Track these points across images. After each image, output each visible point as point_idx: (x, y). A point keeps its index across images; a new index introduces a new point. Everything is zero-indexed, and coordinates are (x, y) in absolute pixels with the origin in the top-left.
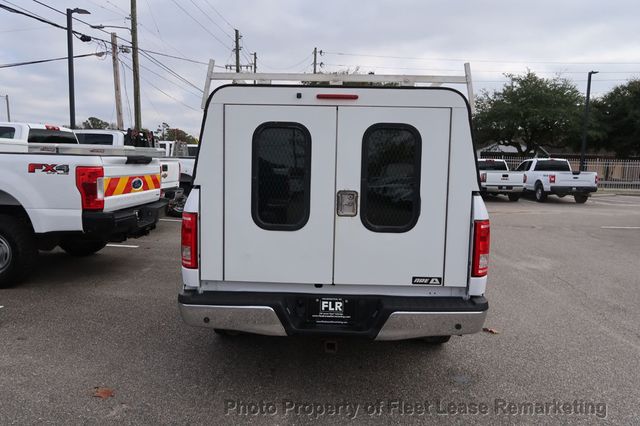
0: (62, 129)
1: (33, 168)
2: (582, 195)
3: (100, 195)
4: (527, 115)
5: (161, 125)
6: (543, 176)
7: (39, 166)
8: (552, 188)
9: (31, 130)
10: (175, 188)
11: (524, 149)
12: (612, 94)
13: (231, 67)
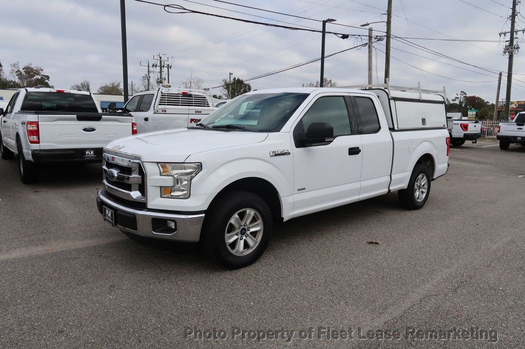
13: (505, 34)
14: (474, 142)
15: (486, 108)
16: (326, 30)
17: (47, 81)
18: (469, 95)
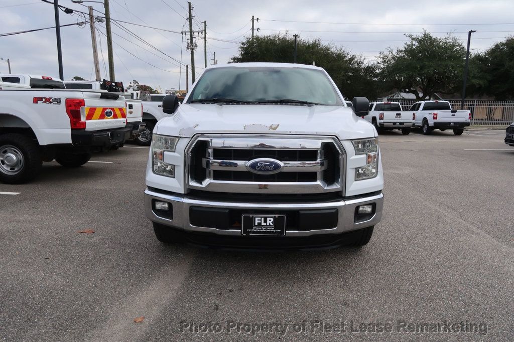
0: (54, 79)
1: (36, 100)
2: (459, 129)
3: (83, 119)
4: (422, 68)
5: (132, 82)
6: (429, 114)
7: (41, 99)
8: (435, 123)
9: (32, 80)
10: (139, 122)
11: (421, 95)
12: (492, 49)
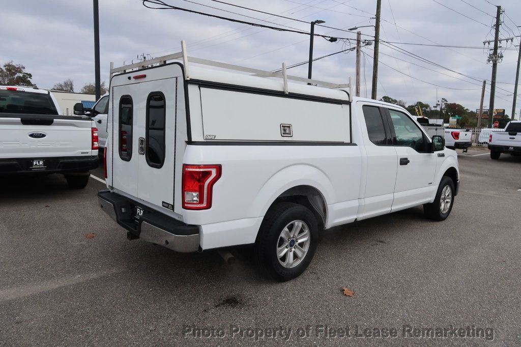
5: (441, 100)
13: (489, 43)
14: (465, 151)
15: (466, 116)
16: (315, 33)
17: (29, 79)
18: (450, 102)
